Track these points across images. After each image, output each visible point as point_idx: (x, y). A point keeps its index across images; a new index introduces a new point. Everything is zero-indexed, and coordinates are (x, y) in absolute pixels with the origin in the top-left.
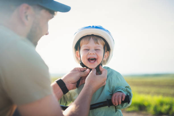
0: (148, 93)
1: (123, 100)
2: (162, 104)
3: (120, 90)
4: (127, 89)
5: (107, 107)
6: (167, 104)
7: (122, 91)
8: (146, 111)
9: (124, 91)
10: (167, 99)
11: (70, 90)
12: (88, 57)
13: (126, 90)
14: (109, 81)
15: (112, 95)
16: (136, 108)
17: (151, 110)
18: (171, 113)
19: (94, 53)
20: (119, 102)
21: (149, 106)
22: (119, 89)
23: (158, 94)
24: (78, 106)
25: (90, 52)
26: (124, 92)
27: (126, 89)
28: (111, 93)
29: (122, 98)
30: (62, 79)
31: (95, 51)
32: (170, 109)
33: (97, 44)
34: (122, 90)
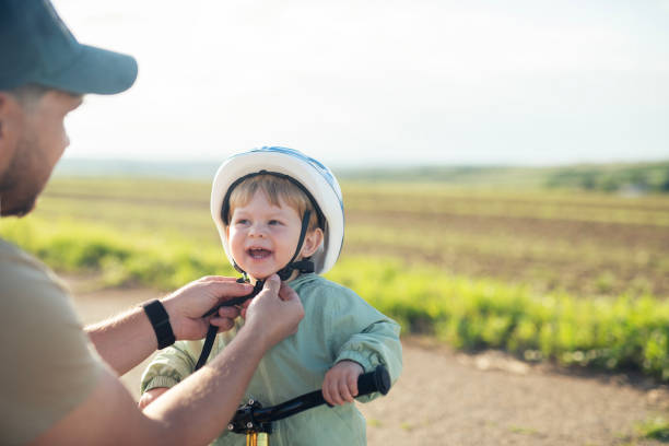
2: (485, 309)
8: (434, 334)
11: (180, 339)
12: (249, 244)
17: (450, 332)
19: (264, 235)
21: (444, 317)
24: (209, 390)
25: (252, 231)
30: (161, 300)
31: (267, 229)
33: (275, 207)
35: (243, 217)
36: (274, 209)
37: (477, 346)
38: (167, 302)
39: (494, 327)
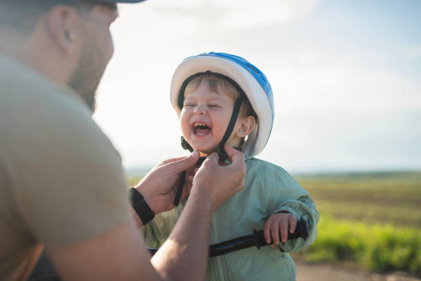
0: (359, 218)
1: (292, 231)
2: (392, 244)
3: (284, 208)
4: (301, 205)
5: (255, 248)
6: (404, 245)
7: (290, 210)
8: (354, 260)
9: (294, 208)
10: (404, 233)
13: (299, 208)
14: (260, 186)
15: (265, 219)
16: (331, 255)
17: (366, 259)
18: (413, 267)
20: (282, 236)
21: (362, 248)
22: (283, 205)
23: (383, 219)
25: (195, 110)
26: (294, 212)
27: (298, 205)
28: (266, 216)
29: (289, 226)
31: (207, 108)
32: (412, 256)
33: (214, 93)
34: (290, 206)
35: (192, 102)
36: (214, 95)
37: (387, 268)
38: (140, 187)
39: (399, 255)
